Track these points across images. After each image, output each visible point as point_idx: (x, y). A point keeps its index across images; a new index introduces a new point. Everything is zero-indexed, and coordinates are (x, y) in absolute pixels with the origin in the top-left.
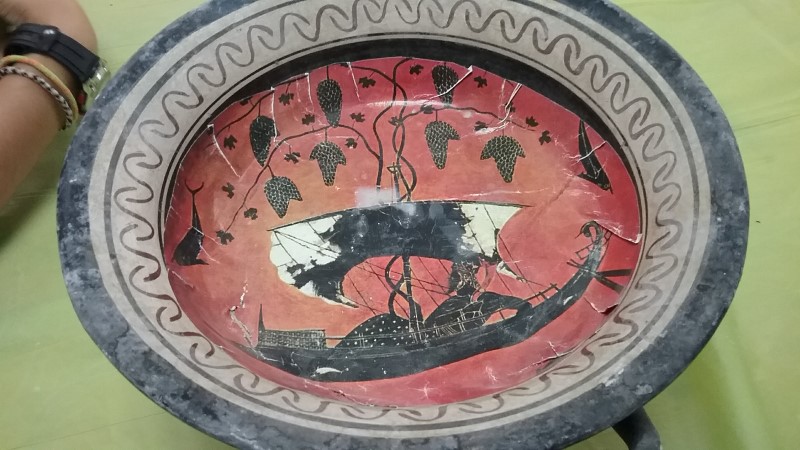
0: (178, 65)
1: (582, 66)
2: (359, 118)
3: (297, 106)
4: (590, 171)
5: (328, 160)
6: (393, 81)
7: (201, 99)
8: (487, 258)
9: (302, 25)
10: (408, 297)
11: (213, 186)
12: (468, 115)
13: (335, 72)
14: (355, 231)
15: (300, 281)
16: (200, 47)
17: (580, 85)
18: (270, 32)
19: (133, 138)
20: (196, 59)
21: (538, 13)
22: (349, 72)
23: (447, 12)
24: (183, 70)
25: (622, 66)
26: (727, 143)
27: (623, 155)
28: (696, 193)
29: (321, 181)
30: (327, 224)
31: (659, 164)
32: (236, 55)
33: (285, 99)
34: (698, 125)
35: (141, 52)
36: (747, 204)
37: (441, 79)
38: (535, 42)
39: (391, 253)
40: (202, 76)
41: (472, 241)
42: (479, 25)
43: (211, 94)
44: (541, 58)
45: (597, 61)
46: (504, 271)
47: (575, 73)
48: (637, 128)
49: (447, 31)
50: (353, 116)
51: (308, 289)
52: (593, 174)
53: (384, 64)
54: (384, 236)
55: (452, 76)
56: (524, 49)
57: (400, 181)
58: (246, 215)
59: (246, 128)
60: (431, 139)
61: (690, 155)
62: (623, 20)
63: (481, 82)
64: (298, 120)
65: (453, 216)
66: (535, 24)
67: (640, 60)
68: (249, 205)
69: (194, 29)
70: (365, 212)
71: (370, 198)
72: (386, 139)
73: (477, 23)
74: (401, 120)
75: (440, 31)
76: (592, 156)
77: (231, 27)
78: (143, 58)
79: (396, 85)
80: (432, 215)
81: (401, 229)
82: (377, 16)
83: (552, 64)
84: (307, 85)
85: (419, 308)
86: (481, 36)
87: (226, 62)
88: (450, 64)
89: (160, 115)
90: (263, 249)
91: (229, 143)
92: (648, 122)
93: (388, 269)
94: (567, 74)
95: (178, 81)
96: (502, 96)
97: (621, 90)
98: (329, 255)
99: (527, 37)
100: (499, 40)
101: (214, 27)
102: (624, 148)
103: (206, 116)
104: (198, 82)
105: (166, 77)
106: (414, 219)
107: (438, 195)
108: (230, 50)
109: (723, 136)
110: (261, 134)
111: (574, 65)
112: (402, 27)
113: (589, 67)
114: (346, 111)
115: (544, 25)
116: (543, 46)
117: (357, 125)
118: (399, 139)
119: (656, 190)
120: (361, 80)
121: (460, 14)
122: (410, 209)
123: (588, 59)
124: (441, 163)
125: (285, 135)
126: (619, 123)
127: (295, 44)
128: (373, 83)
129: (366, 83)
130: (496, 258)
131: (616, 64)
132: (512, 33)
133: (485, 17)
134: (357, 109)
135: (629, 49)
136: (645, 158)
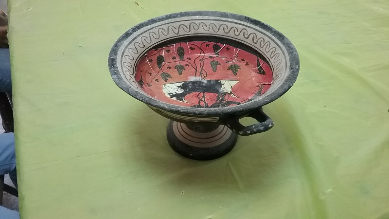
0: (139, 36)
1: (257, 41)
2: (190, 59)
3: (171, 54)
4: (260, 71)
5: (180, 69)
6: (201, 49)
7: (144, 46)
8: (229, 93)
9: (174, 29)
10: (204, 101)
11: (146, 71)
12: (224, 59)
13: (183, 45)
14: (188, 86)
15: (172, 97)
16: (146, 31)
17: (257, 47)
18: (165, 30)
19: (127, 51)
20: (144, 35)
21: (245, 27)
22: (187, 45)
23: (218, 28)
24: (140, 37)
25: (268, 40)
26: (295, 54)
27: (269, 64)
28: (286, 66)
29: (178, 74)
30: (180, 84)
31: (278, 63)
32: (154, 35)
33: (168, 51)
34: (288, 51)
35: (129, 31)
36: (299, 67)
37: (215, 48)
38: (244, 35)
39: (199, 91)
40: (145, 40)
41: (224, 89)
42: (228, 32)
43: (147, 45)
44: (246, 40)
45: (262, 39)
46: (234, 96)
47: (255, 43)
48: (272, 55)
49: (218, 33)
50: (188, 58)
51: (174, 98)
52: (261, 72)
53: (198, 43)
54: (197, 88)
55: (219, 47)
56: (241, 38)
57: (202, 75)
58: (155, 81)
59: (156, 58)
60: (212, 65)
61: (286, 59)
62: (269, 28)
63: (228, 49)
64: (171, 58)
65: (218, 83)
66: (244, 30)
67: (273, 37)
68: (156, 78)
69: (144, 27)
70: (191, 82)
71: (193, 79)
72: (198, 65)
73: (227, 31)
74: (203, 60)
75: (216, 33)
76: (261, 67)
77: (154, 28)
78: (129, 32)
79: (201, 50)
80: (212, 83)
81: (202, 86)
82: (196, 28)
83: (249, 42)
84: (174, 48)
85: (207, 104)
86: (228, 35)
87: (152, 37)
88: (218, 44)
89: (134, 48)
90: (161, 89)
91: (151, 61)
92: (275, 53)
93: (198, 95)
94: (253, 44)
95: (138, 40)
96: (234, 53)
97: (268, 46)
98: (180, 91)
99: (242, 34)
100: (233, 35)
101: (149, 27)
102: (269, 62)
103: (145, 51)
104: (144, 41)
105: (135, 38)
106: (206, 84)
107: (214, 78)
108: (153, 34)
109: (294, 53)
110: (160, 60)
111: (255, 41)
112: (204, 32)
113: (259, 41)
114: (186, 57)
115: (247, 31)
116: (246, 36)
117: (189, 61)
118: (202, 65)
119: (276, 69)
120: (191, 48)
121: (222, 28)
122: (205, 82)
123: (259, 39)
124: (215, 71)
125: (167, 62)
126: (267, 55)
127: (171, 35)
128: (194, 49)
129: (192, 49)
130: (231, 93)
131: (267, 39)
132: (237, 33)
133: (229, 29)
134: (189, 57)
135: (270, 35)
136: (274, 62)
